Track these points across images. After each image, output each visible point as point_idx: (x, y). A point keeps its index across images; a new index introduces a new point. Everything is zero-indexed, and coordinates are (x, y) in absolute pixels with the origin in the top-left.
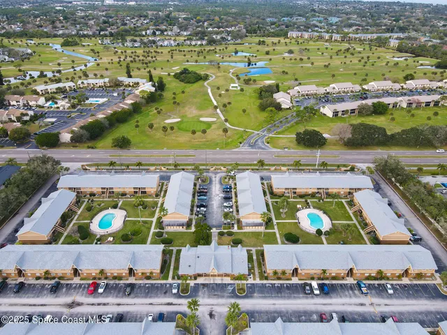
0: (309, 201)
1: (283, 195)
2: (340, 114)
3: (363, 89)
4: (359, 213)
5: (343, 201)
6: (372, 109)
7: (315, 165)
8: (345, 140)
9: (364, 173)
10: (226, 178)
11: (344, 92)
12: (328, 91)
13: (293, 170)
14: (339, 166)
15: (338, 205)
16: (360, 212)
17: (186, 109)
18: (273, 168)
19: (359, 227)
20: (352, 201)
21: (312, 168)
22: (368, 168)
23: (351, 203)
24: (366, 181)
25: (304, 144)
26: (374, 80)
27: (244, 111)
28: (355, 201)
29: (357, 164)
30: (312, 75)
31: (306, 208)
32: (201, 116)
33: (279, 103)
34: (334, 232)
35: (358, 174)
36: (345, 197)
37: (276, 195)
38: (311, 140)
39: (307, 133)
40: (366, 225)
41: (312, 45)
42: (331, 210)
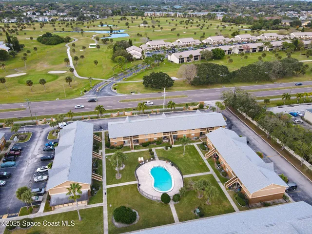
0: (154, 150)
1: (122, 146)
2: (185, 60)
3: (203, 43)
4: (215, 159)
5: (195, 144)
6: (212, 54)
7: (162, 107)
8: (192, 79)
9: (213, 109)
10: (53, 132)
11: (188, 46)
12: (174, 45)
13: (139, 114)
14: (187, 105)
15: (189, 152)
16: (217, 157)
17: (38, 64)
18: (115, 115)
19: (218, 179)
20: (205, 144)
21: (159, 109)
22: (218, 104)
23: (204, 147)
24: (217, 118)
25: (152, 87)
26: (210, 36)
27: (96, 62)
28: (209, 143)
29: (205, 102)
30: (161, 36)
31: (150, 160)
32: (51, 70)
33: (130, 54)
34: (187, 193)
35: (208, 112)
36: (197, 140)
37: (113, 147)
38: (158, 82)
39: (153, 75)
40: (226, 174)
41: (162, 20)
42: (182, 160)
